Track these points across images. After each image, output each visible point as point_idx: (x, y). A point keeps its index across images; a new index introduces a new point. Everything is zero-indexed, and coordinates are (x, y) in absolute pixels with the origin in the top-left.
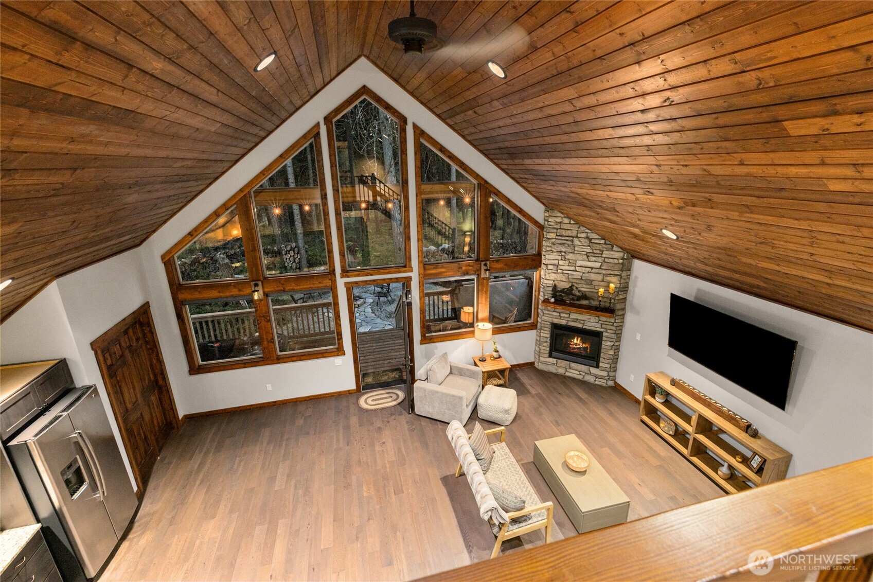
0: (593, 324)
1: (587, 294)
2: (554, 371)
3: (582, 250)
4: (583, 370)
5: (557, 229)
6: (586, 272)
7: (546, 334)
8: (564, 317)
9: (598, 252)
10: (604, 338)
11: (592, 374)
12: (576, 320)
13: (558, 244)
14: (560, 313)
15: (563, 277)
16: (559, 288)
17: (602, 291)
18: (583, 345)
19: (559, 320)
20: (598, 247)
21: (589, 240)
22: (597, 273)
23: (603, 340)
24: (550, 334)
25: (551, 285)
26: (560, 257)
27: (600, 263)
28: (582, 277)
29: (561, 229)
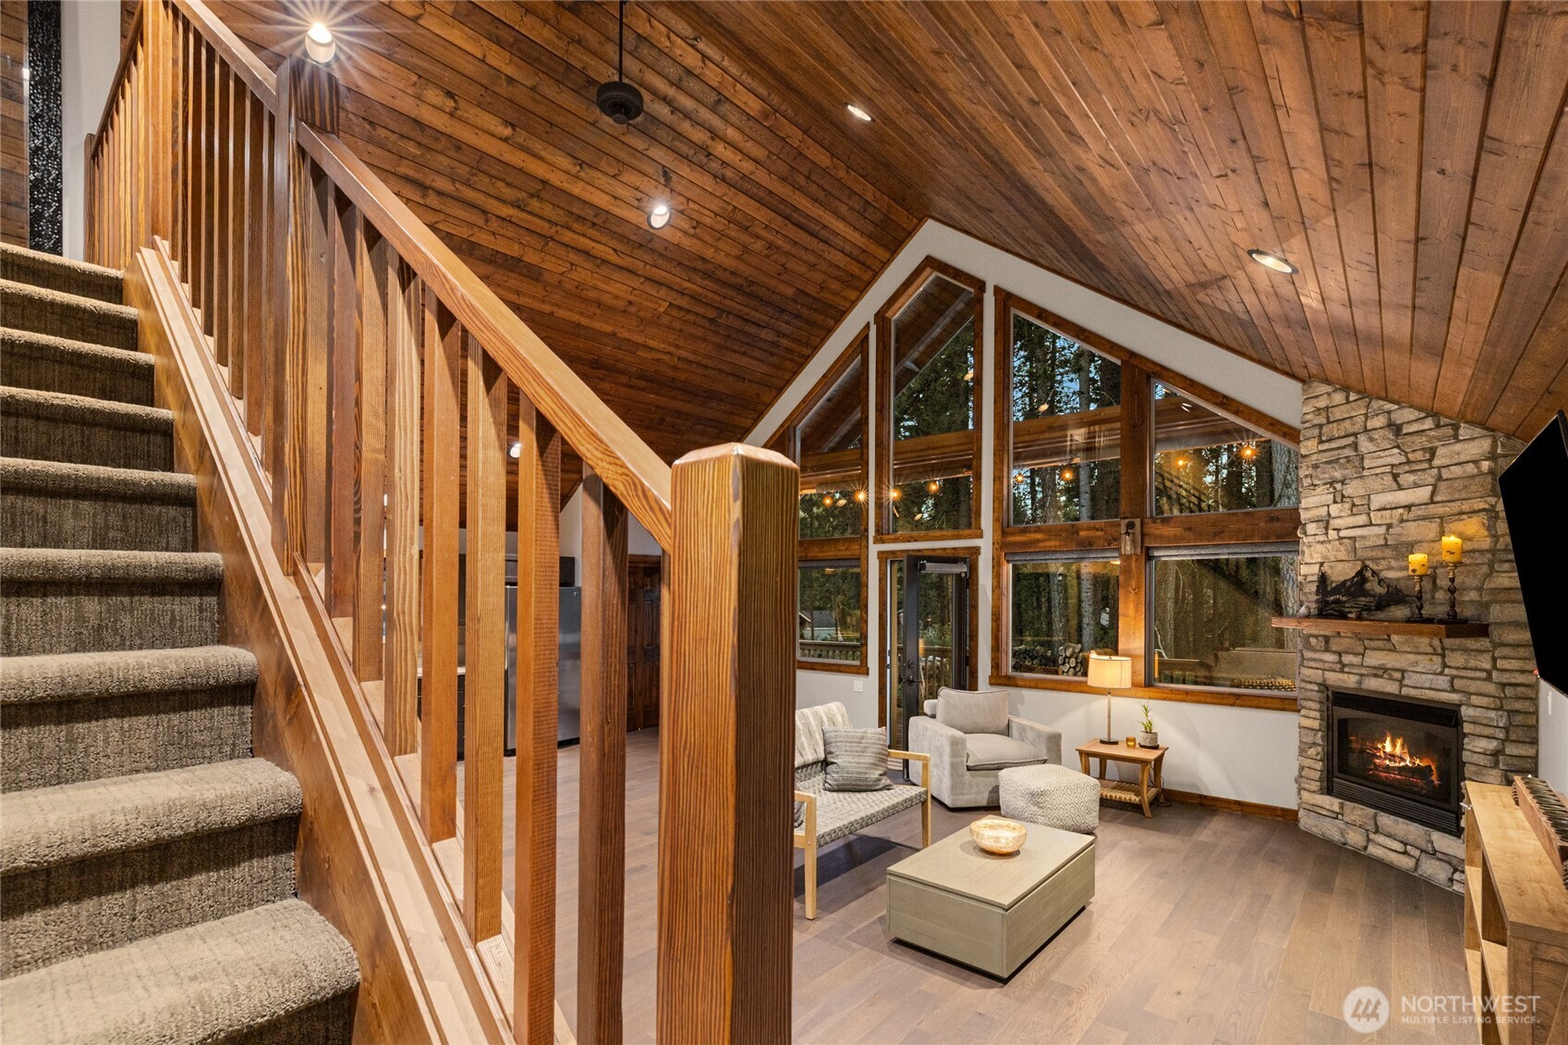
0: (1425, 680)
1: (1402, 585)
2: (1336, 836)
3: (1380, 462)
4: (1411, 838)
5: (1321, 426)
6: (1395, 521)
7: (1311, 718)
8: (1351, 665)
9: (1419, 456)
10: (1467, 728)
11: (1439, 855)
12: (1380, 672)
13: (1326, 463)
14: (1340, 655)
15: (1342, 548)
16: (1332, 582)
17: (1417, 559)
18: (1411, 756)
19: (1340, 676)
20: (1421, 441)
21: (1396, 429)
22: (1424, 518)
23: (1465, 735)
24: (1322, 719)
25: (1315, 578)
26: (1331, 496)
27: (1431, 487)
28: (1386, 539)
29: (1329, 422)
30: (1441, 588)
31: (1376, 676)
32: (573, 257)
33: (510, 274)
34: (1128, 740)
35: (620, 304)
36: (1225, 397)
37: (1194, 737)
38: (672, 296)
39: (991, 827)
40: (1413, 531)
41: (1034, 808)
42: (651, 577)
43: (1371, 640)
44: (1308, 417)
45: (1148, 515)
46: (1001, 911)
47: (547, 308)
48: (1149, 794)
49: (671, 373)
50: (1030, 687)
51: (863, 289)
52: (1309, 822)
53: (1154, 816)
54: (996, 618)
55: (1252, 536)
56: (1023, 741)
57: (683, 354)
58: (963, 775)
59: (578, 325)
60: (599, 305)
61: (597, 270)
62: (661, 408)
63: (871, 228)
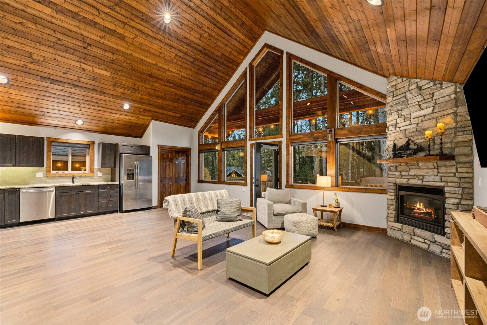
0: (431, 179)
1: (422, 145)
2: (400, 237)
3: (414, 101)
4: (427, 237)
5: (393, 92)
6: (420, 122)
7: (391, 195)
8: (405, 175)
9: (428, 96)
10: (447, 195)
11: (437, 243)
12: (415, 177)
13: (395, 104)
14: (401, 172)
15: (401, 134)
16: (398, 146)
17: (428, 133)
18: (425, 209)
19: (401, 180)
20: (429, 91)
21: (420, 88)
22: (430, 119)
23: (446, 198)
24: (395, 196)
25: (392, 146)
26: (397, 116)
27: (432, 107)
28: (416, 129)
29: (396, 90)
30: (437, 144)
31: (413, 178)
32: (136, 32)
33: (112, 37)
34: (330, 205)
35: (158, 53)
36: (361, 85)
37: (352, 205)
38: (176, 52)
39: (271, 233)
40: (426, 124)
41: (295, 228)
42: (178, 154)
43: (412, 165)
44: (389, 89)
45: (336, 127)
46: (266, 266)
47: (129, 52)
48: (336, 224)
49: (179, 81)
50: (299, 188)
51: (245, 55)
52: (391, 232)
53: (338, 231)
54: (288, 165)
55: (371, 133)
56: (294, 206)
57: (183, 74)
58: (272, 217)
59: (142, 60)
60: (149, 53)
61: (146, 38)
62: (178, 94)
63: (246, 32)
